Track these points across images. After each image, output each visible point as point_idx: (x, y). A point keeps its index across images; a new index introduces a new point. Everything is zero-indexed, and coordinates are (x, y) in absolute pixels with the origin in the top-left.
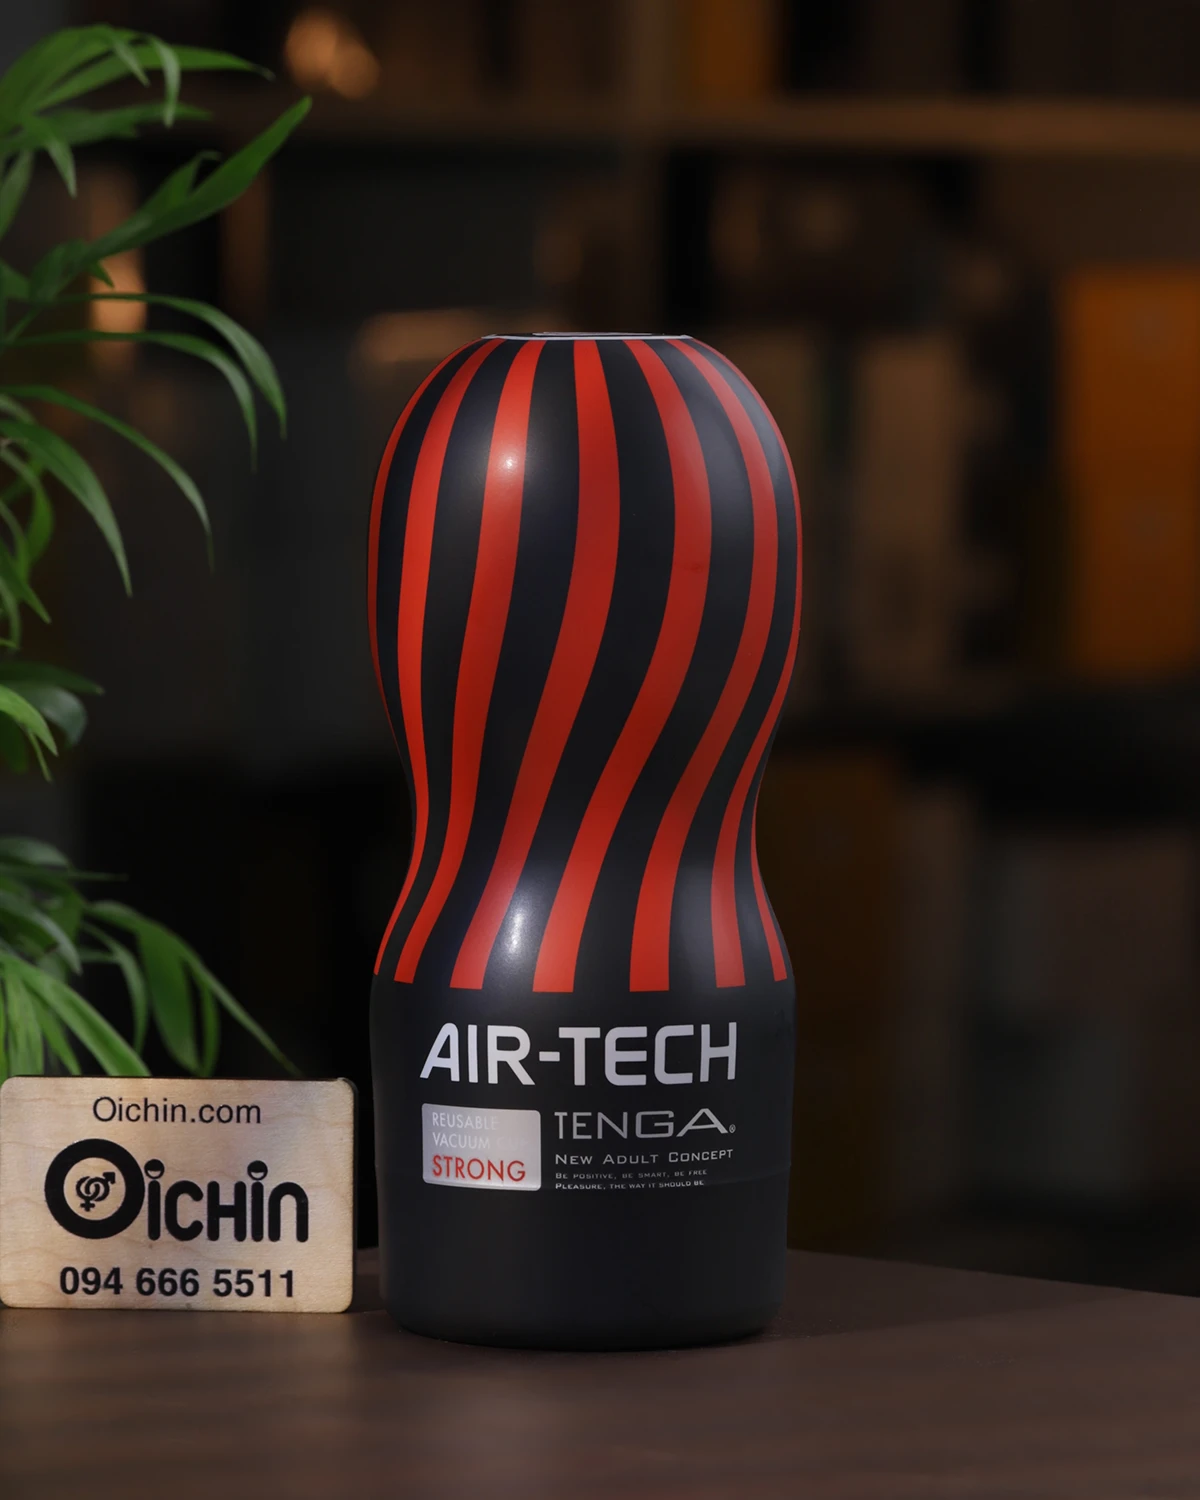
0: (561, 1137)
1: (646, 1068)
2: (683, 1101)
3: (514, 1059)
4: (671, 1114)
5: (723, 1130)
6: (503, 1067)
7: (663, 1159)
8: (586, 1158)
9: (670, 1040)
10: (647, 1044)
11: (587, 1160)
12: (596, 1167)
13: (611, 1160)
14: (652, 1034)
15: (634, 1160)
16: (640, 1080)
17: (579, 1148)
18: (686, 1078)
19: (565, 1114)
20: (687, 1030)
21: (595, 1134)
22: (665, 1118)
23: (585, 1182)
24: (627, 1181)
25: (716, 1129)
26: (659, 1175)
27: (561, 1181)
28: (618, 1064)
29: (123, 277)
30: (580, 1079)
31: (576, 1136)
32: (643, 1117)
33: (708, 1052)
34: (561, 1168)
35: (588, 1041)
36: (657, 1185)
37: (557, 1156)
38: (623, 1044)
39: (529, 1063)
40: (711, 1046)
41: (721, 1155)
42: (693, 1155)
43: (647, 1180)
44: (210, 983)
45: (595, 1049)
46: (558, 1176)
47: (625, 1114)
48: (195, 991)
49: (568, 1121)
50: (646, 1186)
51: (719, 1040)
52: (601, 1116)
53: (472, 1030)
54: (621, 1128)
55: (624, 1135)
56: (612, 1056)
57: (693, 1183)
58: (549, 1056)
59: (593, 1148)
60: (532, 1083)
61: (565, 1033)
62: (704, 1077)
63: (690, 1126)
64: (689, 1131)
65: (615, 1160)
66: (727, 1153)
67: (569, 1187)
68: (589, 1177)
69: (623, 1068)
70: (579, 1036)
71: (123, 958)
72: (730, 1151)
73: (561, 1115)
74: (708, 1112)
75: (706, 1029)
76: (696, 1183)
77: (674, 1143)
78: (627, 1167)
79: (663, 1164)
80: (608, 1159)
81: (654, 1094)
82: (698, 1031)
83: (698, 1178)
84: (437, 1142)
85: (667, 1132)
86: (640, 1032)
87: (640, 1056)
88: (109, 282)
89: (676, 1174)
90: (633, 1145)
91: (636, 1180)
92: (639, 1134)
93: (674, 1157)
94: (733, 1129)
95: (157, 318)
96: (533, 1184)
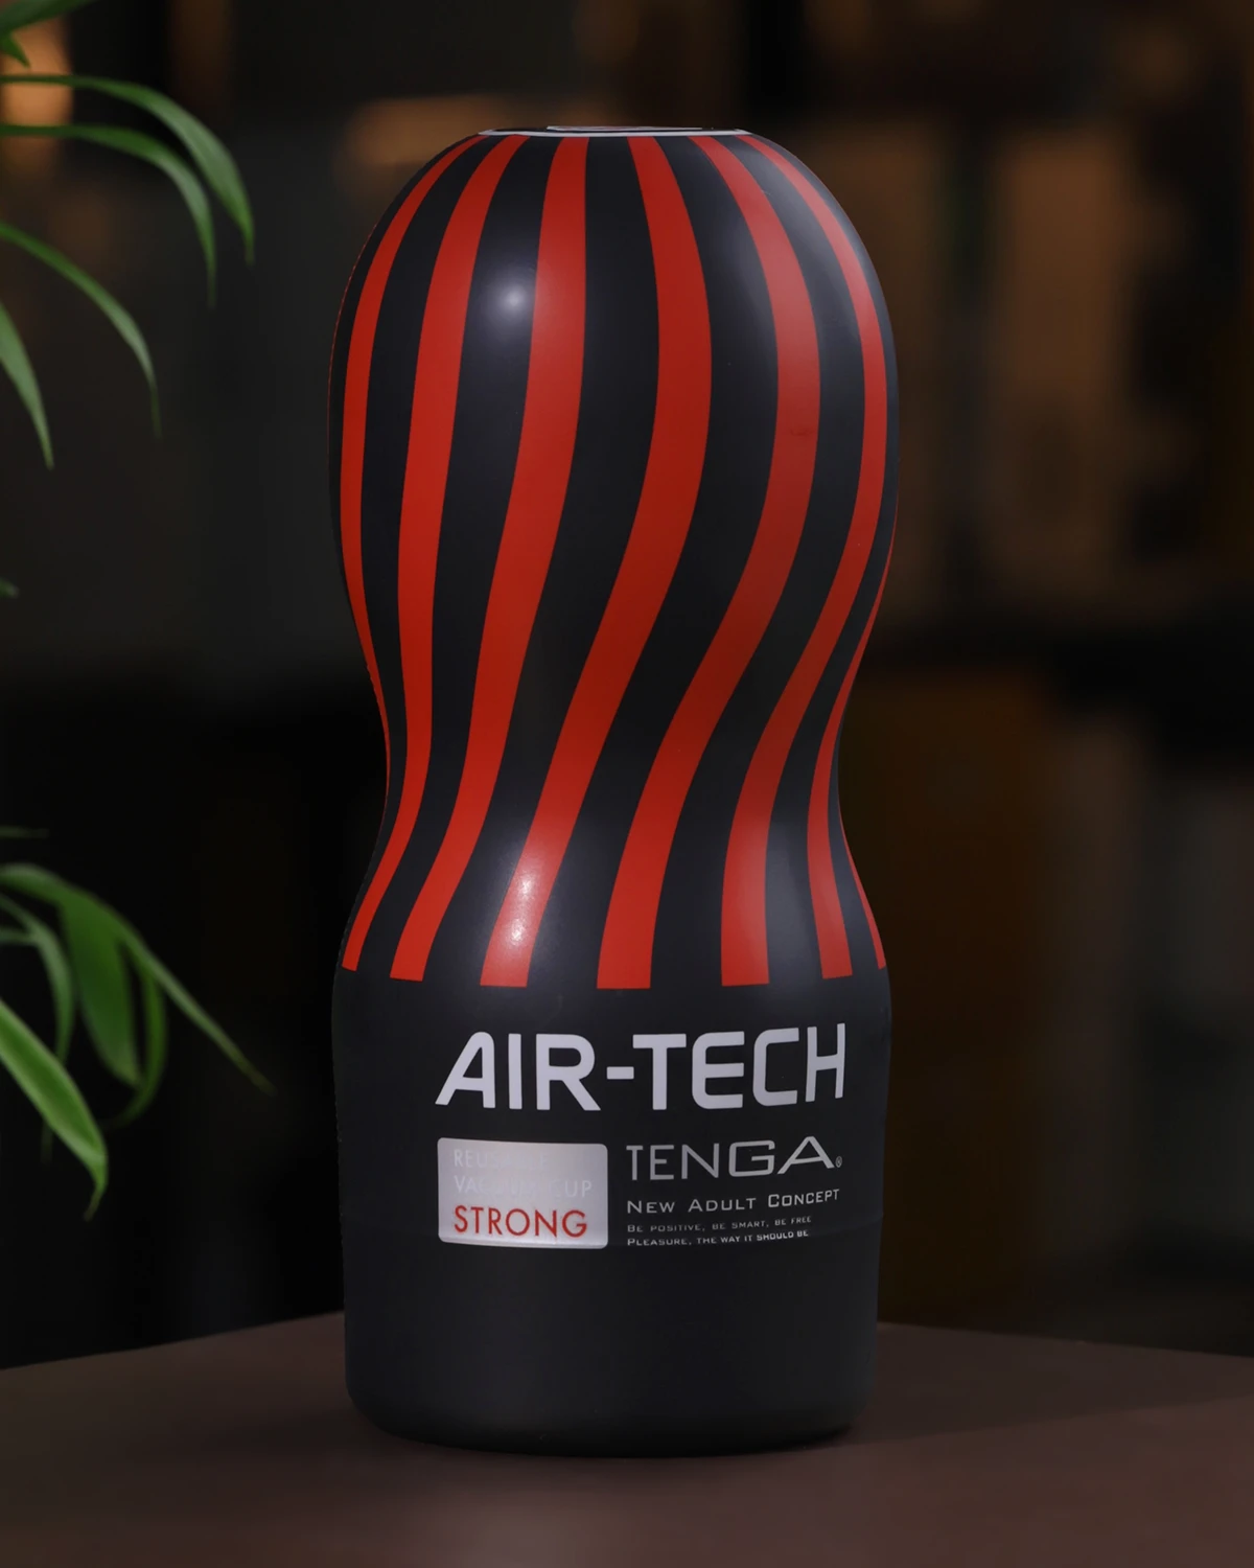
0: (635, 1177)
1: (742, 1085)
2: (784, 1127)
3: (572, 1077)
4: (771, 1145)
5: (829, 1165)
6: (558, 1088)
7: (761, 1204)
8: (667, 1204)
9: (772, 1049)
10: (743, 1054)
11: (668, 1207)
12: (680, 1215)
13: (699, 1207)
14: (750, 1041)
15: (727, 1205)
16: (734, 1101)
17: (659, 1191)
18: (788, 1098)
19: (640, 1148)
20: (790, 1035)
21: (678, 1172)
22: (764, 1150)
23: (668, 1235)
24: (719, 1234)
25: (822, 1163)
26: (757, 1224)
27: (634, 1235)
28: (708, 1081)
29: (42, 54)
30: (660, 1101)
31: (654, 1176)
32: (738, 1149)
33: (815, 1063)
34: (636, 1218)
35: (671, 1052)
36: (754, 1238)
37: (630, 1203)
38: (715, 1055)
39: (593, 1082)
40: (819, 1055)
41: (827, 1196)
42: (796, 1197)
43: (743, 1232)
44: (155, 971)
45: (680, 1062)
46: (631, 1229)
47: (716, 1147)
48: (135, 981)
49: (644, 1157)
50: (742, 1239)
51: (827, 1048)
52: (686, 1149)
53: (515, 1041)
54: (711, 1165)
55: (715, 1173)
56: (702, 1071)
57: (795, 1234)
58: (621, 1073)
59: (677, 1191)
60: (597, 1108)
61: (640, 1041)
62: (810, 1096)
63: (793, 1160)
64: (792, 1166)
65: (704, 1207)
66: (834, 1193)
67: (645, 1242)
68: (670, 1229)
69: (715, 1086)
70: (659, 1044)
71: (41, 937)
72: (836, 1191)
73: (635, 1149)
74: (812, 1140)
75: (812, 1032)
76: (799, 1234)
77: (774, 1183)
78: (719, 1216)
79: (761, 1211)
80: (695, 1205)
81: (752, 1119)
82: (803, 1036)
83: (801, 1227)
84: (460, 1188)
85: (766, 1168)
86: (736, 1038)
87: (735, 1070)
88: (24, 61)
89: (777, 1223)
90: (726, 1187)
91: (729, 1232)
92: (733, 1172)
93: (774, 1201)
94: (839, 1163)
95: (85, 107)
96: (597, 1239)
